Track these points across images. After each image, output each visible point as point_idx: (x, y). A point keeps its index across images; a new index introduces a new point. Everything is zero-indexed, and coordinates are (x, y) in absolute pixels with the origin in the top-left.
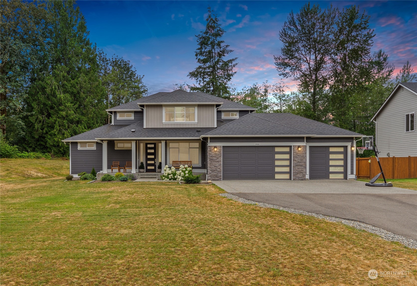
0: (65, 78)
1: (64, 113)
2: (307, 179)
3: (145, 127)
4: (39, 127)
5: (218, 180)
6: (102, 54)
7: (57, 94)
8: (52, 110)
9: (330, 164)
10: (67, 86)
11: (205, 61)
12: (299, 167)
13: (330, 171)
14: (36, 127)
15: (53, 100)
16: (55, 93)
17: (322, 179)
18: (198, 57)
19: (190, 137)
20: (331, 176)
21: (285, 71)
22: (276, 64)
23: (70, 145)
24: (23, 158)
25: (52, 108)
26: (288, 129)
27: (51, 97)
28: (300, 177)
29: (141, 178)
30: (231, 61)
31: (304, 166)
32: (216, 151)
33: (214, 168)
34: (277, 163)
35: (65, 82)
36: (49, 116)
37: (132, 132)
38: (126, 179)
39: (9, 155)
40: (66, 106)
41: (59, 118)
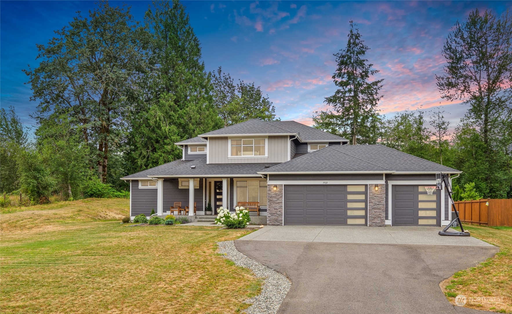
0: (172, 107)
1: (169, 148)
2: (390, 226)
3: (208, 163)
4: (142, 163)
5: (278, 225)
6: (229, 79)
7: (161, 126)
8: (158, 144)
9: (420, 207)
10: (174, 116)
11: (346, 84)
12: (376, 210)
13: (419, 215)
14: (139, 163)
15: (158, 133)
16: (159, 125)
17: (408, 226)
18: (335, 79)
19: (253, 174)
20: (421, 222)
21: (449, 93)
22: (438, 84)
23: (131, 184)
24: (119, 197)
25: (157, 142)
26: (365, 165)
27: (156, 129)
28: (378, 222)
29: (198, 221)
30: (376, 83)
31: (383, 209)
32: (276, 191)
33: (274, 211)
34: (350, 205)
35: (172, 112)
36: (154, 150)
37: (192, 168)
38: (170, 223)
39: (101, 195)
40: (171, 140)
41: (164, 152)
